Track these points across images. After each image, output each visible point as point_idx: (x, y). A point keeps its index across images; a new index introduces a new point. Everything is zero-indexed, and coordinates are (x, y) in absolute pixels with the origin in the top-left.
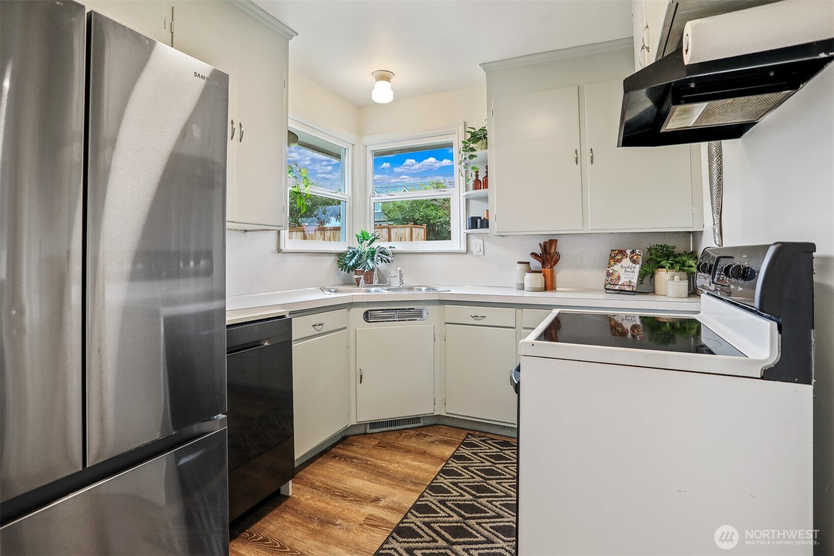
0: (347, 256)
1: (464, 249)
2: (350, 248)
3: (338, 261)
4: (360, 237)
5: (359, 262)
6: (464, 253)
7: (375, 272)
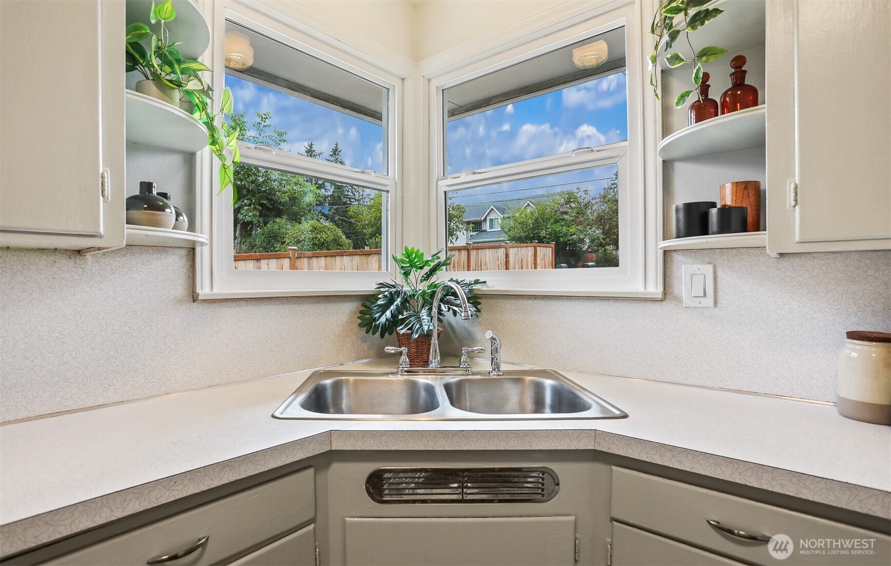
0: (380, 302)
1: (655, 288)
2: (382, 285)
3: (361, 312)
4: (403, 261)
5: (400, 317)
6: (654, 300)
7: (434, 341)
